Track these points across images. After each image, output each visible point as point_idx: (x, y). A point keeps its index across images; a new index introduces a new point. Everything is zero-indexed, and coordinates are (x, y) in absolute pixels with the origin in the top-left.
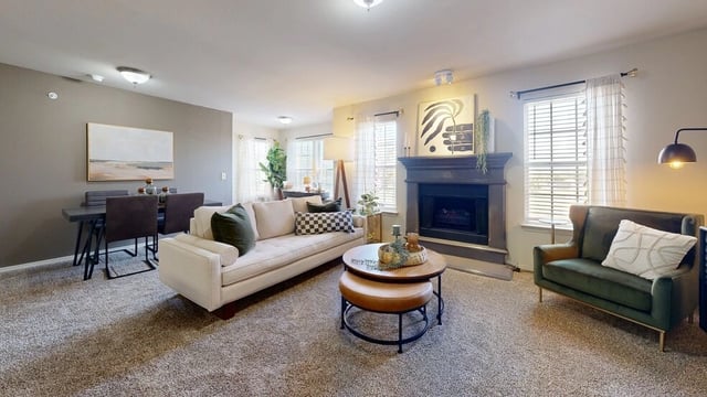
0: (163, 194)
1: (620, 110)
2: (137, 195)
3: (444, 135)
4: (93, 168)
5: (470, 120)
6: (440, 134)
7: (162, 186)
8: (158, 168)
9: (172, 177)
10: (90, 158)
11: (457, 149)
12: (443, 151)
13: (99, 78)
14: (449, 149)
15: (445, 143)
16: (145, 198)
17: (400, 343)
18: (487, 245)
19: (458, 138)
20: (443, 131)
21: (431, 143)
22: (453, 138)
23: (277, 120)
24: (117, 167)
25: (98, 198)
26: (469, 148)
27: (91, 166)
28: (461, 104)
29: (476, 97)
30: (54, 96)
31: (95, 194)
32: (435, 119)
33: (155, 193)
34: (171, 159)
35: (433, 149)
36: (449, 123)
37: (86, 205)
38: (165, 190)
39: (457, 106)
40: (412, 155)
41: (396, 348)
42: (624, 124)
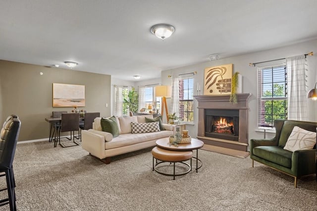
0: (81, 113)
1: (304, 72)
2: (72, 113)
3: (217, 84)
4: (55, 102)
5: (230, 77)
6: (215, 84)
7: (81, 109)
8: (79, 102)
9: (84, 106)
10: (54, 97)
11: (224, 91)
12: (216, 93)
13: (57, 66)
14: (220, 91)
15: (218, 88)
16: (74, 114)
17: (174, 175)
18: (238, 141)
19: (224, 86)
20: (217, 82)
21: (210, 88)
22: (221, 86)
23: (133, 77)
24: (63, 101)
25: (57, 114)
26: (229, 91)
27: (54, 100)
28: (226, 69)
29: (233, 65)
30: (42, 74)
31: (56, 113)
32: (212, 76)
33: (78, 112)
34: (84, 98)
35: (211, 91)
36: (219, 78)
37: (52, 117)
38: (82, 111)
39: (224, 70)
40: (201, 95)
41: (173, 178)
42: (306, 79)
